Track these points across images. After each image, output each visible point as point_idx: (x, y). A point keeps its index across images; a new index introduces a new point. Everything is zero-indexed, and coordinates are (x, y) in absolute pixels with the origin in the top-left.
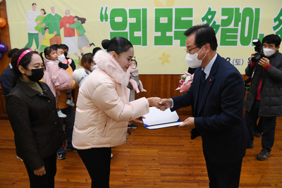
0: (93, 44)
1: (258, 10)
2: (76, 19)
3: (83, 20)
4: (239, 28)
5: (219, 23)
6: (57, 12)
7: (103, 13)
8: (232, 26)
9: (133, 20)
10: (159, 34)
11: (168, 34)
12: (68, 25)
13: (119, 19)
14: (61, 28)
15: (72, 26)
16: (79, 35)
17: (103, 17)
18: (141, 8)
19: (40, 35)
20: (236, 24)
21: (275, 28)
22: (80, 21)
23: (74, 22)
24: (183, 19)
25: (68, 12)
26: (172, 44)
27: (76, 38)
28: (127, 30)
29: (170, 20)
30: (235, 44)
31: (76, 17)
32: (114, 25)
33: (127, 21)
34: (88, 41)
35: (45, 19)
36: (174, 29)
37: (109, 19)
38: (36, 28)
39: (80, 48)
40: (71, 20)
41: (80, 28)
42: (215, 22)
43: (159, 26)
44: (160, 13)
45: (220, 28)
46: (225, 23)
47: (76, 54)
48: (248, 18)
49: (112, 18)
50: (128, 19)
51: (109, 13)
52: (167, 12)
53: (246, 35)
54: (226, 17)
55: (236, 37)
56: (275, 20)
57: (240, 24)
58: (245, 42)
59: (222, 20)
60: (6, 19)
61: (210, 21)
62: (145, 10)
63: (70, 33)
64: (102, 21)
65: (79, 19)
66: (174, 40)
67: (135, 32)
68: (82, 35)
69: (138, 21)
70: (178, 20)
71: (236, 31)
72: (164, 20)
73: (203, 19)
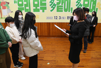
0: (12, 12)
2: (6, 3)
3: (8, 3)
4: (63, 5)
5: (56, 3)
7: (15, 0)
8: (60, 5)
10: (35, 8)
11: (38, 8)
12: (3, 5)
13: (20, 3)
14: (1, 6)
15: (5, 5)
16: (7, 9)
17: (15, 2)
20: (62, 4)
21: (77, 5)
22: (7, 4)
23: (5, 4)
24: (43, 2)
26: (39, 12)
27: (6, 9)
28: (24, 6)
29: (38, 3)
30: (62, 11)
31: (6, 2)
32: (19, 5)
33: (23, 3)
34: (11, 11)
36: (40, 6)
37: (17, 3)
39: (8, 13)
40: (4, 3)
41: (7, 6)
42: (54, 3)
43: (34, 5)
45: (56, 5)
46: (58, 3)
47: (7, 15)
48: (66, 2)
49: (18, 2)
50: (24, 2)
51: (17, 0)
53: (66, 8)
54: (58, 1)
55: (62, 9)
56: (77, 2)
57: (64, 4)
58: (66, 10)
59: (57, 3)
61: (52, 3)
63: (4, 8)
64: (15, 3)
65: (7, 3)
66: (40, 10)
67: (26, 7)
68: (8, 9)
69: (27, 3)
70: (41, 3)
71: (62, 6)
72: (36, 3)
73: (50, 2)
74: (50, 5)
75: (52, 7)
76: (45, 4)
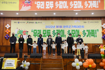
1: (64, 30)
3: (28, 32)
5: (56, 33)
6: (22, 30)
9: (38, 32)
10: (44, 35)
13: (35, 32)
14: (23, 33)
15: (25, 33)
17: (32, 31)
18: (40, 30)
19: (18, 34)
25: (25, 30)
28: (37, 34)
32: (34, 33)
35: (19, 31)
36: (47, 34)
38: (17, 33)
39: (26, 37)
40: (25, 31)
43: (43, 33)
44: (44, 31)
48: (62, 32)
49: (34, 31)
51: (33, 30)
52: (45, 31)
53: (62, 35)
56: (68, 32)
57: (60, 33)
60: (10, 31)
61: (54, 32)
62: (41, 30)
63: (25, 34)
65: (27, 31)
66: (47, 36)
69: (39, 32)
70: (47, 32)
73: (53, 32)
74: (53, 34)
75: (53, 35)
76: (50, 33)
